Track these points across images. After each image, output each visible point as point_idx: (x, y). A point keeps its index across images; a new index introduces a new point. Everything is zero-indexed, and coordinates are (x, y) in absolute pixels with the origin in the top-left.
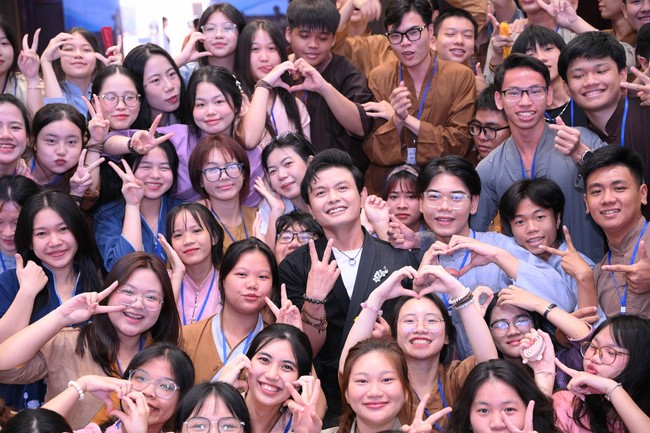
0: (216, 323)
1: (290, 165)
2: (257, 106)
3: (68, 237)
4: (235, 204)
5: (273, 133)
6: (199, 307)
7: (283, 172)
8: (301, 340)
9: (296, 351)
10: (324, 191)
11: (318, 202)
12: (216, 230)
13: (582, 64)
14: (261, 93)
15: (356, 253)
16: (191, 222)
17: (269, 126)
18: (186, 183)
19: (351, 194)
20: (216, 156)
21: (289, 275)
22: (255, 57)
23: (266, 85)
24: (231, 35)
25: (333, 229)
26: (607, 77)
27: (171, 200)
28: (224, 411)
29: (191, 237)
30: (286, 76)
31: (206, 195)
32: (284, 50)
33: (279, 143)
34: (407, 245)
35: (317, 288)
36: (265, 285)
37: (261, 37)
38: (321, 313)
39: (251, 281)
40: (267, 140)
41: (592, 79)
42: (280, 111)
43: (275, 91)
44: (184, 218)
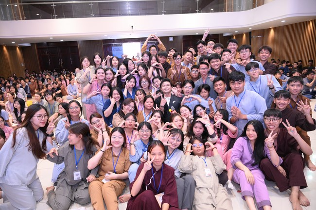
0: (143, 111)
1: (158, 82)
2: (150, 70)
3: (119, 95)
4: (147, 89)
5: (154, 76)
6: (140, 108)
7: (157, 83)
8: (161, 112)
9: (160, 114)
10: (164, 86)
11: (163, 88)
12: (145, 94)
13: (213, 60)
14: (151, 68)
15: (170, 98)
16: (140, 93)
17: (153, 74)
18: (138, 85)
19: (169, 87)
20: (143, 80)
21: (157, 102)
22: (152, 61)
23: (152, 66)
24: (148, 58)
25: (165, 93)
26: (218, 63)
27: (135, 89)
29: (140, 96)
30: (156, 65)
31: (142, 87)
32: (158, 60)
33: (156, 78)
34: (180, 97)
35: (162, 104)
36: (152, 104)
37: (154, 58)
38: (163, 109)
39: (149, 103)
40: (153, 77)
41: (216, 63)
42: (155, 72)
43: (155, 68)
44: (138, 92)
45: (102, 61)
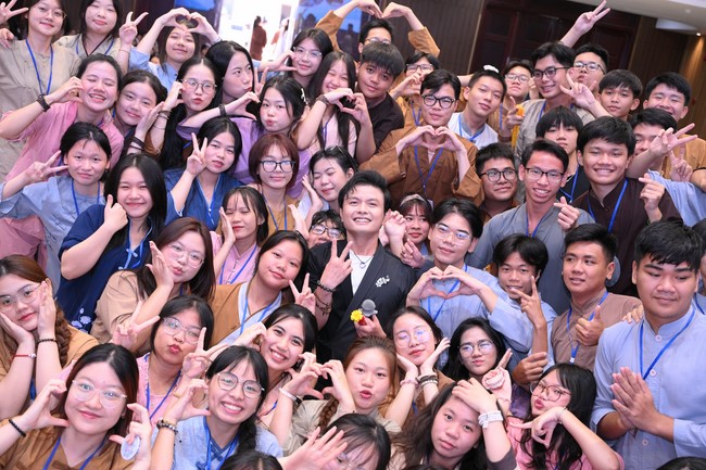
1: (333, 174)
2: (314, 115)
3: (146, 194)
4: (282, 193)
5: (323, 143)
7: (325, 179)
8: (311, 320)
9: (306, 330)
10: (357, 202)
11: (349, 209)
12: (262, 210)
13: (601, 144)
14: (319, 106)
15: (368, 259)
16: (241, 204)
17: (320, 134)
19: (377, 211)
20: (275, 151)
22: (328, 79)
23: (326, 101)
24: (315, 61)
25: (355, 234)
26: (619, 161)
27: (228, 180)
28: (251, 376)
29: (240, 216)
30: (343, 100)
31: (259, 180)
32: (352, 80)
33: (326, 154)
34: (413, 264)
35: (330, 278)
36: (292, 271)
37: (339, 67)
38: (329, 299)
39: (282, 262)
41: (606, 159)
42: (332, 127)
43: (333, 109)
44: (237, 199)
45: (120, 21)
